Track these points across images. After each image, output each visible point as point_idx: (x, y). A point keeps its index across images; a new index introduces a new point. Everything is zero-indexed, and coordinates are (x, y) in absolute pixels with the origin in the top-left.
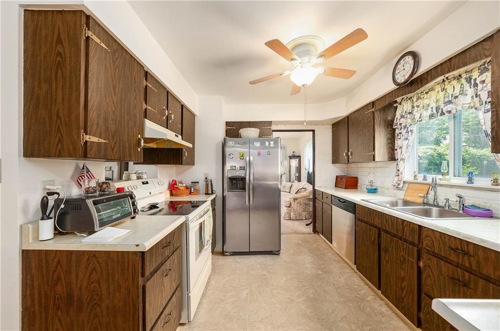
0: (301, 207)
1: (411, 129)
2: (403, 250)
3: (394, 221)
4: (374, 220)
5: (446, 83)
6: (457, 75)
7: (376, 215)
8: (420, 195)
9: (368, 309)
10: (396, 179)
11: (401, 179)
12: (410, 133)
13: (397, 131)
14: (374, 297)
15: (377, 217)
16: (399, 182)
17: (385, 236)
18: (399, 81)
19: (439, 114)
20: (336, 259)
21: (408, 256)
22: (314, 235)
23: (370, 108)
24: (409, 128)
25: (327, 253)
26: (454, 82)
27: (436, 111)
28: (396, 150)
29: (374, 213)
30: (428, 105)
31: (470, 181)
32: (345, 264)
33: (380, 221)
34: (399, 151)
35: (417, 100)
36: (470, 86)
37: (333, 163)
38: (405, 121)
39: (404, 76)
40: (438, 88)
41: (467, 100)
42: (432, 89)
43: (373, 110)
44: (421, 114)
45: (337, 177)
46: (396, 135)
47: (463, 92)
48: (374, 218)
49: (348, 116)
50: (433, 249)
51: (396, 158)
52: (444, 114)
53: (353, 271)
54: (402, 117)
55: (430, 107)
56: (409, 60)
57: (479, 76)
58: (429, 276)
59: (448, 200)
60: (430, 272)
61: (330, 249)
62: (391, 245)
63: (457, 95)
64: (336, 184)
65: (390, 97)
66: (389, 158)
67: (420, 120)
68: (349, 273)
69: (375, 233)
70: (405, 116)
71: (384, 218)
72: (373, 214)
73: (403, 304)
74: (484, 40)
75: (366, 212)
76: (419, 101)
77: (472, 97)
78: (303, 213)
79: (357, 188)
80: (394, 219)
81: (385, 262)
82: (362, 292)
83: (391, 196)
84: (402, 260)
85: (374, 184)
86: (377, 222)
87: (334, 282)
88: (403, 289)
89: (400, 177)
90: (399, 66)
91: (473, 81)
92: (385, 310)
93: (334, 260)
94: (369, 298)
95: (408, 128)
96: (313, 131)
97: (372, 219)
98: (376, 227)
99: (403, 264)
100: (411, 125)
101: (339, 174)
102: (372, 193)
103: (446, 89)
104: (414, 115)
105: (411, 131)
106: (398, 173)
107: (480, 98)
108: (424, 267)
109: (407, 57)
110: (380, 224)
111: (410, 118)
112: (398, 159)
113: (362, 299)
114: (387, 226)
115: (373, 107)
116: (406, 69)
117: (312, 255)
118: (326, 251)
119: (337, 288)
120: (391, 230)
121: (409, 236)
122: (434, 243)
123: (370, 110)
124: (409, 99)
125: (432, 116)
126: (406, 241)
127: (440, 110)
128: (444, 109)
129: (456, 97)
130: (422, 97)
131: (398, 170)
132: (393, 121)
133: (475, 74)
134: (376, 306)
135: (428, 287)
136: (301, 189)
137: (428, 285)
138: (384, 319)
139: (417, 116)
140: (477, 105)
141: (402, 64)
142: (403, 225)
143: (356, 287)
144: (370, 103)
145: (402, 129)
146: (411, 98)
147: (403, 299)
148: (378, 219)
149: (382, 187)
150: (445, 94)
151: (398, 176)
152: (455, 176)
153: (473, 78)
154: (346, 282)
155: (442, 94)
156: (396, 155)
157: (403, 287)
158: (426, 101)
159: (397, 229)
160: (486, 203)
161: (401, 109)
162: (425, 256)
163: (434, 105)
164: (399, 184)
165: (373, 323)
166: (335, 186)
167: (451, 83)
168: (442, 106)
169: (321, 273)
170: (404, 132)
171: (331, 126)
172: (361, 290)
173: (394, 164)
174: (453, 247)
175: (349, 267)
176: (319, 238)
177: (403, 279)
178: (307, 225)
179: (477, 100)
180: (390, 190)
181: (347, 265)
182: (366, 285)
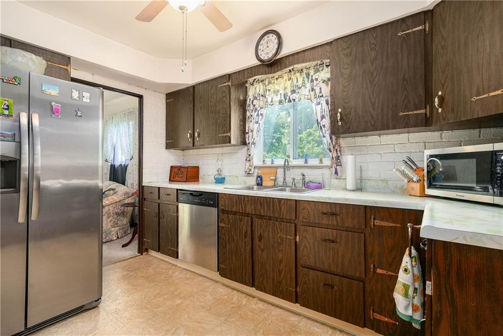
0: (110, 220)
1: (262, 113)
2: (281, 230)
3: (270, 202)
4: (245, 208)
5: (292, 73)
6: (300, 69)
7: (248, 201)
8: (271, 178)
9: (250, 314)
10: (248, 164)
11: (253, 164)
12: (260, 117)
13: (248, 114)
14: (247, 298)
15: (249, 203)
16: (250, 168)
17: (260, 222)
18: (262, 57)
19: (287, 101)
20: (188, 276)
21: (286, 235)
22: (142, 256)
23: (225, 81)
24: (260, 112)
25: (173, 273)
26: (298, 75)
27: (284, 97)
28: (248, 133)
29: (246, 199)
30: (278, 91)
31: (306, 162)
32: (201, 278)
33: (253, 207)
34: (250, 134)
35: (269, 84)
36: (308, 80)
37: (166, 149)
38: (258, 103)
39: (267, 53)
40: (286, 77)
41: (305, 91)
42: (281, 77)
43: (230, 83)
44: (272, 98)
45: (172, 167)
46: (247, 117)
47: (304, 84)
48: (245, 205)
49: (194, 87)
50: (309, 219)
51: (247, 142)
52: (291, 102)
53: (214, 282)
54: (255, 98)
55: (280, 93)
56: (273, 38)
57: (314, 74)
58: (306, 247)
59: (294, 179)
60: (306, 242)
61: (174, 267)
62: (267, 230)
63: (300, 86)
64: (170, 177)
65: (249, 73)
66: (241, 142)
67: (272, 104)
68: (210, 286)
69: (247, 222)
70: (258, 98)
71: (259, 202)
72: (244, 200)
73: (281, 288)
74: (326, 44)
75: (234, 200)
76: (270, 85)
77: (309, 90)
78: (113, 229)
79: (198, 181)
80: (270, 200)
81: (260, 252)
82: (235, 299)
83: (240, 184)
84: (280, 242)
85: (222, 173)
86: (249, 209)
87: (202, 304)
88: (280, 272)
89: (251, 162)
90: (262, 42)
91: (310, 77)
92: (262, 306)
93: (187, 279)
94: (244, 302)
95: (258, 111)
96: (140, 97)
97: (243, 207)
98: (248, 215)
99: (280, 246)
100: (261, 108)
101: (174, 164)
102: (220, 183)
103: (292, 79)
104: (267, 98)
105: (262, 114)
106: (249, 158)
107: (315, 92)
108: (301, 240)
109: (271, 35)
110: (253, 211)
111: (262, 101)
112: (249, 143)
113: (240, 307)
114: (262, 211)
115: (229, 81)
116: (269, 47)
117: (153, 284)
118: (171, 272)
119: (209, 310)
120: (267, 213)
121: (287, 213)
122: (309, 214)
123: (225, 83)
124: (261, 81)
125: (280, 102)
126: (282, 220)
127: (288, 97)
128: (291, 97)
129: (300, 88)
130: (273, 82)
131: (250, 155)
132: (245, 100)
133: (312, 72)
134: (254, 306)
135: (305, 257)
136: (109, 190)
137: (305, 256)
138: (266, 314)
139: (269, 100)
140: (313, 98)
141: (265, 41)
142: (279, 205)
143: (226, 297)
144: (225, 76)
145: (253, 112)
146: (263, 80)
147: (281, 282)
148: (251, 205)
149: (230, 176)
150: (291, 83)
151: (249, 161)
152: (293, 159)
153: (311, 74)
154: (214, 296)
155: (289, 83)
156: (247, 139)
157: (281, 269)
158: (277, 87)
159: (273, 210)
160: (316, 178)
161: (254, 91)
162: (301, 228)
163: (282, 92)
164: (250, 170)
165: (261, 325)
166: (170, 180)
167: (296, 75)
168: (289, 94)
169: (180, 301)
170: (255, 114)
171: (164, 97)
172: (233, 298)
173: (245, 148)
174: (325, 212)
175: (206, 280)
176: (151, 258)
177: (281, 261)
178: (124, 246)
179: (312, 93)
180: (239, 178)
181: (204, 278)
182: (233, 291)
